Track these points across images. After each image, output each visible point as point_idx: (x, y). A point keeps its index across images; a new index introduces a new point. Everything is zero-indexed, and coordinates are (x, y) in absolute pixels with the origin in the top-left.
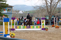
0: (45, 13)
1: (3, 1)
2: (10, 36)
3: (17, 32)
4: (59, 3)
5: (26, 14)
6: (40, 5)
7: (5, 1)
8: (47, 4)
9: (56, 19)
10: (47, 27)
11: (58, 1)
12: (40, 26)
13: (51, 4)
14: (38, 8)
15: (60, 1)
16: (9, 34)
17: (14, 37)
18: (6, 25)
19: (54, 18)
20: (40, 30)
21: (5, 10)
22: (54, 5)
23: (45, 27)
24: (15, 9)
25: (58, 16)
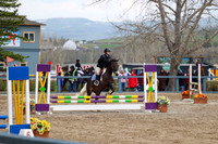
0: (157, 48)
1: (8, 6)
2: (31, 131)
3: (58, 116)
4: (205, 11)
5: (88, 50)
6: (139, 20)
7: (14, 6)
8: (163, 17)
9: (195, 68)
10: (164, 98)
11: (205, 5)
12: (141, 94)
13: (177, 14)
14: (132, 28)
15: (210, 4)
16: (28, 122)
17: (46, 133)
18: (18, 90)
19: (191, 66)
20: (140, 111)
21: (14, 37)
22: (189, 20)
23: (157, 97)
24: (51, 34)
25: (202, 60)
